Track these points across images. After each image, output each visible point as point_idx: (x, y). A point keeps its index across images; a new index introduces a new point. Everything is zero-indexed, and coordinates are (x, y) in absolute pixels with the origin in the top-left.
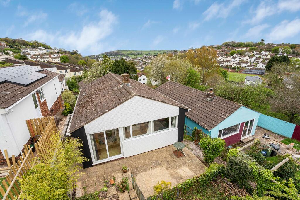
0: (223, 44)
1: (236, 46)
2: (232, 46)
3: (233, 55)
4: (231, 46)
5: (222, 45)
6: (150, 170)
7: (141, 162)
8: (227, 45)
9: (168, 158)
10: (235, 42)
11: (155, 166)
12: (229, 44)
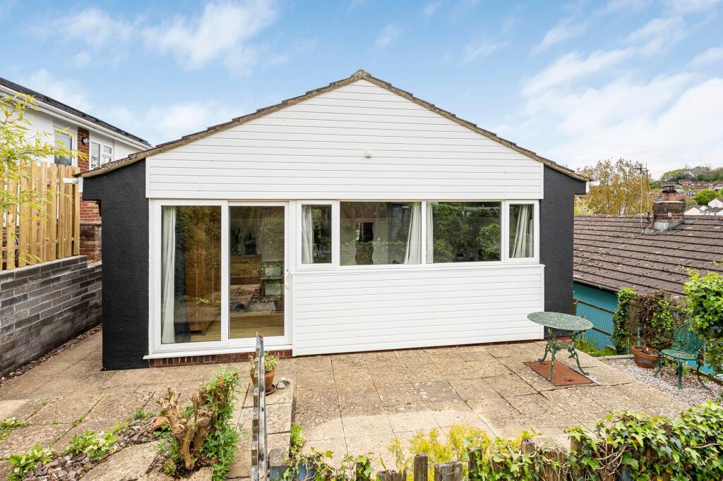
0: (667, 174)
1: (715, 180)
2: (700, 179)
3: (706, 204)
4: (693, 180)
5: (663, 178)
6: (397, 411)
7: (362, 377)
8: (679, 178)
9: (502, 380)
10: (708, 169)
11: (427, 401)
12: (688, 175)
